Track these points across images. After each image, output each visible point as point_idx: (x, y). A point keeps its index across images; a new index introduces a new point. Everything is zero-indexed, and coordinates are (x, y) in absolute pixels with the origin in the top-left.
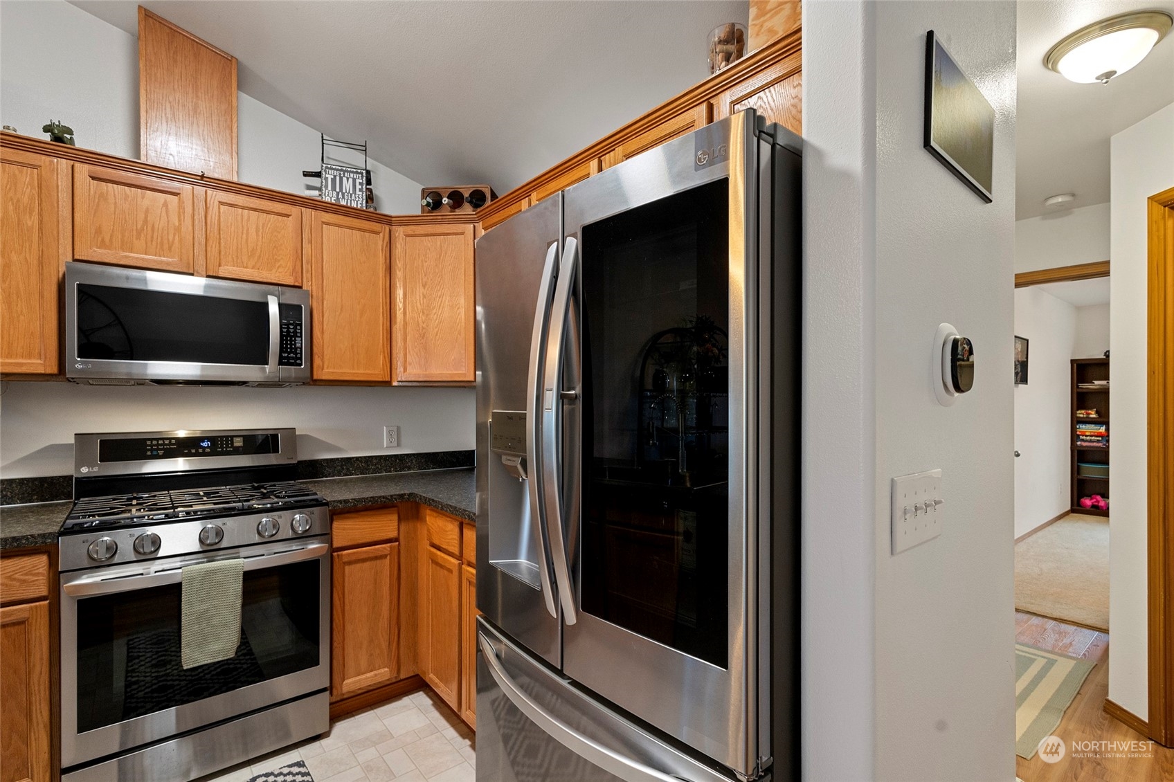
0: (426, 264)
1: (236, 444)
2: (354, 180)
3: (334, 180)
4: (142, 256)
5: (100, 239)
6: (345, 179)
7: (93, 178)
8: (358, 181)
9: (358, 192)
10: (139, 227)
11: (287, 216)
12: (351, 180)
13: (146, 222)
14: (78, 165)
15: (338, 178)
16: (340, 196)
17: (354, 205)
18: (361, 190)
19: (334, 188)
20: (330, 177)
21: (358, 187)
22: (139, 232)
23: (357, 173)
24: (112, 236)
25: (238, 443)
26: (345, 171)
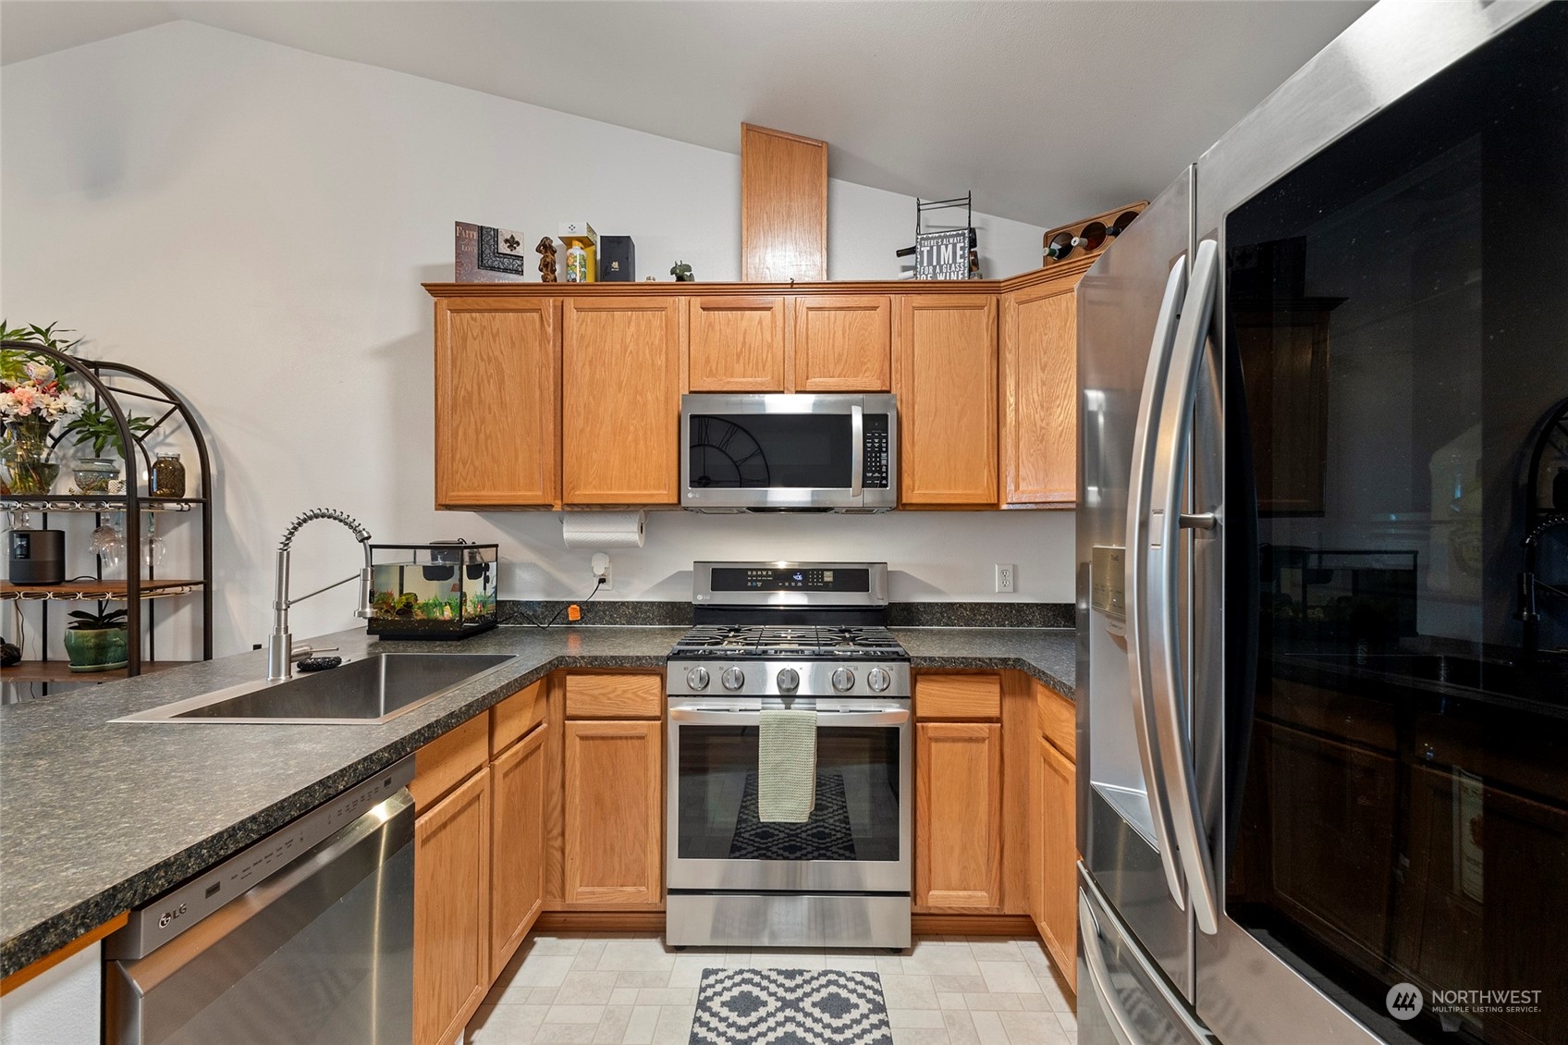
0: (1045, 338)
1: (826, 579)
2: (954, 246)
3: (930, 252)
4: (741, 380)
5: (708, 369)
6: (943, 247)
7: (704, 309)
8: (959, 246)
9: (959, 260)
10: (739, 350)
11: (874, 308)
12: (950, 247)
13: (744, 343)
14: (693, 299)
15: (935, 248)
16: (938, 270)
17: (954, 278)
18: (962, 257)
19: (930, 263)
20: (925, 250)
21: (959, 253)
22: (738, 356)
23: (958, 235)
24: (717, 363)
25: (828, 577)
26: (942, 238)
